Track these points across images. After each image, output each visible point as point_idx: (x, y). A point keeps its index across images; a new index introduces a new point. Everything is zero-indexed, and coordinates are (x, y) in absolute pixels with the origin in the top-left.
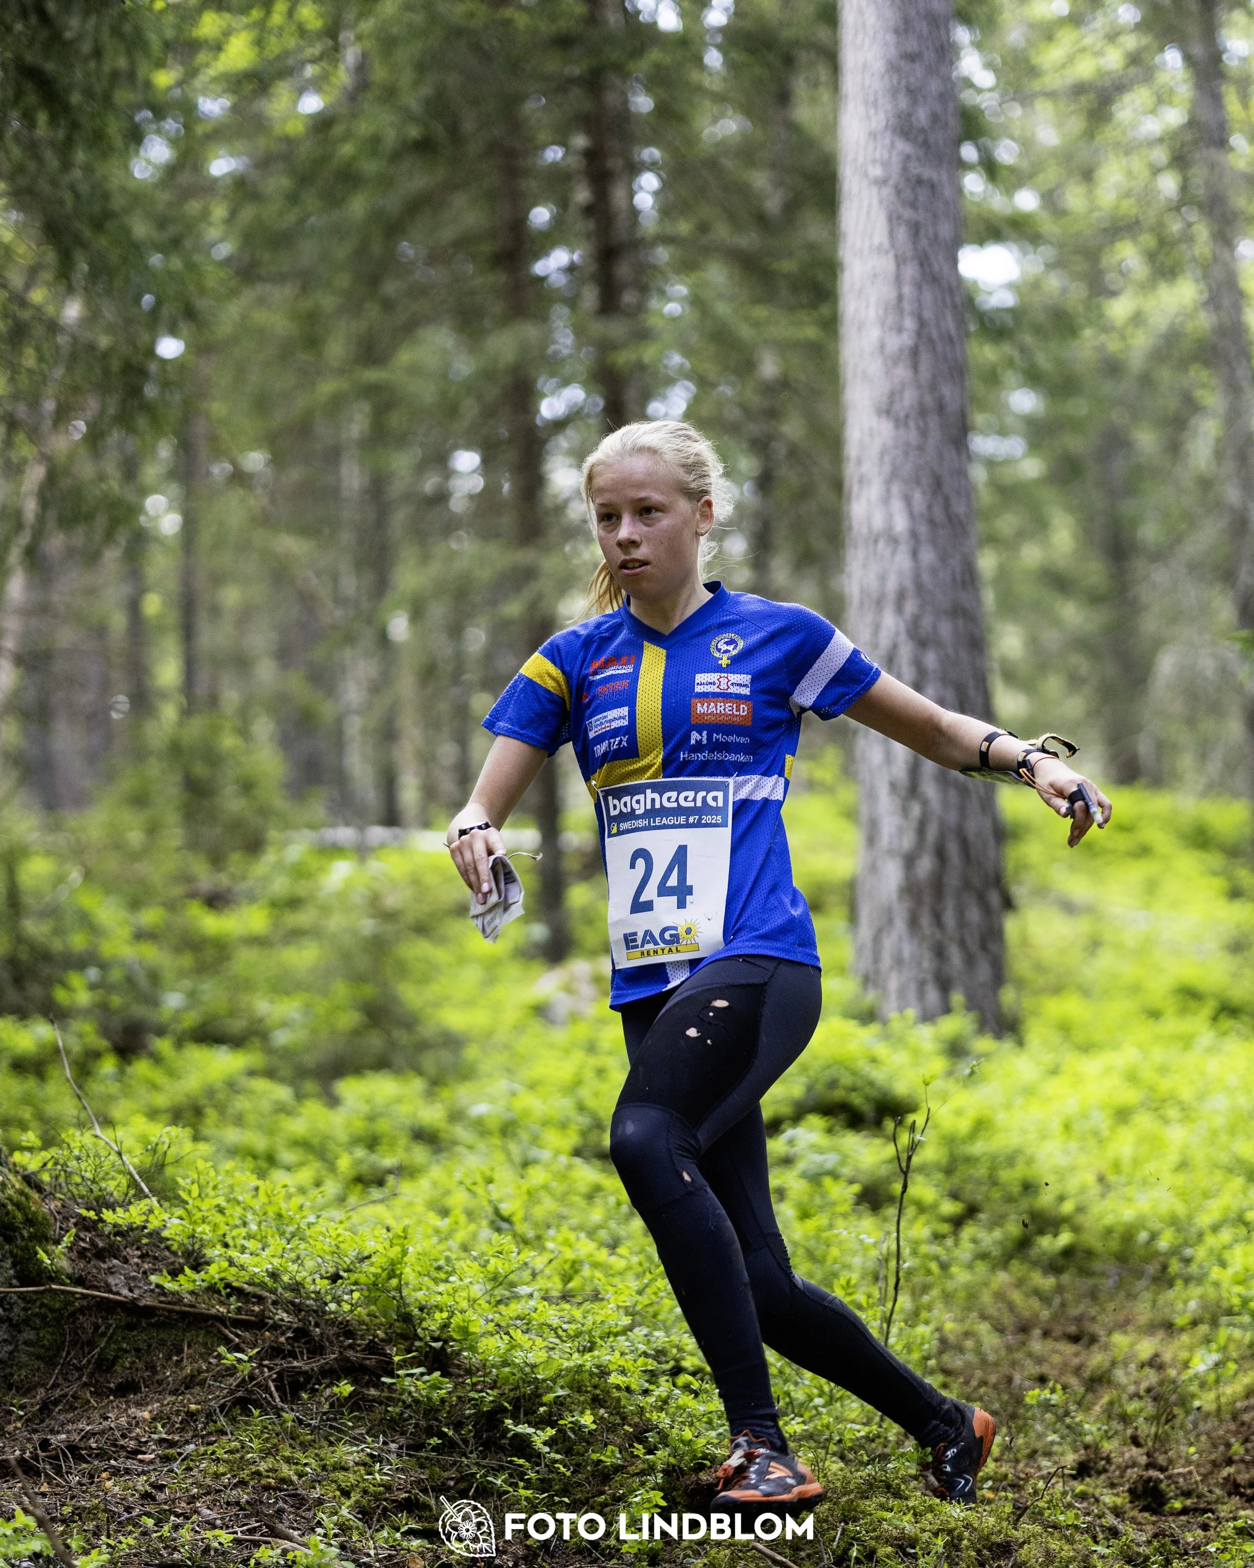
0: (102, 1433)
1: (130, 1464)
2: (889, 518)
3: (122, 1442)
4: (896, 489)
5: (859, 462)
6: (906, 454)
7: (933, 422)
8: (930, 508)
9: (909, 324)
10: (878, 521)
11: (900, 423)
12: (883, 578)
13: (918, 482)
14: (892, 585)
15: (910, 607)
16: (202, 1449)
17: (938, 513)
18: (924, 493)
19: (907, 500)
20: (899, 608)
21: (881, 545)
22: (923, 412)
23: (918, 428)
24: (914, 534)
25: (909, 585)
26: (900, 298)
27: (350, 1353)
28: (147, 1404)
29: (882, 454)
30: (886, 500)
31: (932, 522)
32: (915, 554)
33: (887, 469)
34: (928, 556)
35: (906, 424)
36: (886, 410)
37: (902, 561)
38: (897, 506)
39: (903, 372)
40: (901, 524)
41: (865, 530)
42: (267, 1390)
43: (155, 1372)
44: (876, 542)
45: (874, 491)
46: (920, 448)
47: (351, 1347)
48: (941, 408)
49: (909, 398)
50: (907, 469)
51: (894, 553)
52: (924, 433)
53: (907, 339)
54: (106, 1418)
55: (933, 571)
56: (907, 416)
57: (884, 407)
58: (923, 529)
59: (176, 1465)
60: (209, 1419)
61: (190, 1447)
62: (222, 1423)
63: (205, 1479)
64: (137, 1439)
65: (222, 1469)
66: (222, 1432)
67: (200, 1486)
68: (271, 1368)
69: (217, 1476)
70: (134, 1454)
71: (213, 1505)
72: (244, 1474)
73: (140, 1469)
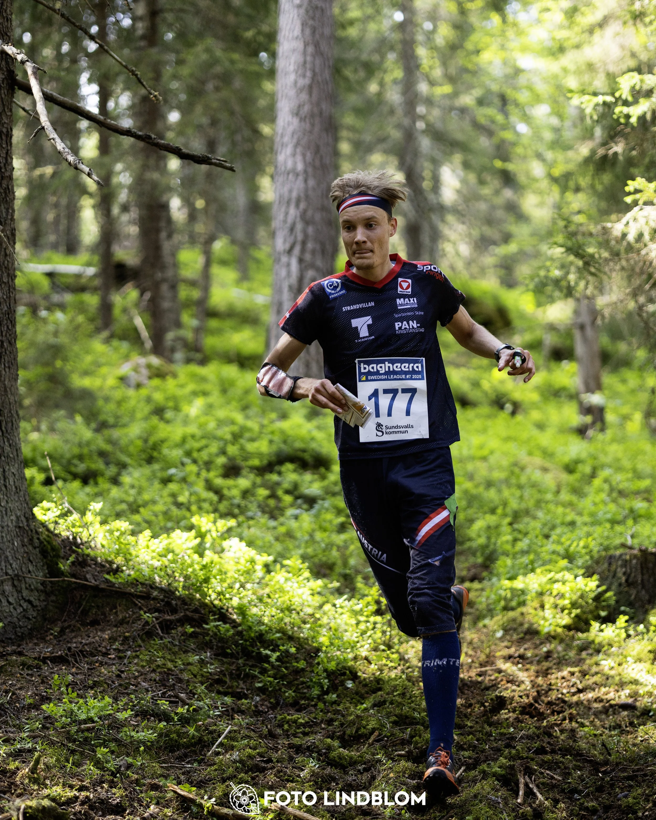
0: (90, 644)
1: (106, 660)
2: (295, 163)
3: (99, 649)
4: (298, 150)
5: (282, 136)
6: (304, 134)
7: (317, 120)
8: (313, 160)
9: (309, 74)
10: (290, 164)
11: (302, 120)
12: (290, 191)
13: (309, 148)
14: (294, 194)
15: (302, 206)
16: (134, 654)
17: (317, 163)
18: (311, 153)
19: (304, 155)
20: (297, 206)
21: (291, 176)
22: (312, 115)
23: (310, 123)
24: (305, 172)
25: (302, 195)
26: (305, 62)
27: (188, 613)
28: (105, 631)
29: (293, 134)
30: (294, 155)
31: (314, 167)
32: (306, 181)
33: (295, 140)
34: (311, 183)
35: (305, 121)
36: (296, 113)
37: (299, 184)
38: (299, 158)
39: (304, 96)
40: (300, 167)
41: (283, 168)
42: (156, 627)
43: (106, 617)
44: (288, 174)
45: (289, 150)
46: (311, 132)
47: (187, 609)
48: (321, 113)
49: (306, 108)
50: (304, 142)
51: (296, 179)
52: (313, 125)
53: (307, 81)
54: (89, 637)
55: (314, 189)
56: (305, 117)
57: (295, 111)
58: (310, 170)
59: (126, 661)
60: (134, 640)
61: (129, 653)
62: (140, 642)
63: (139, 668)
64: (105, 647)
65: (144, 664)
66: (140, 646)
67: (138, 672)
68: (157, 619)
69: (143, 667)
70: (105, 654)
71: (145, 680)
72: (153, 666)
73: (111, 662)
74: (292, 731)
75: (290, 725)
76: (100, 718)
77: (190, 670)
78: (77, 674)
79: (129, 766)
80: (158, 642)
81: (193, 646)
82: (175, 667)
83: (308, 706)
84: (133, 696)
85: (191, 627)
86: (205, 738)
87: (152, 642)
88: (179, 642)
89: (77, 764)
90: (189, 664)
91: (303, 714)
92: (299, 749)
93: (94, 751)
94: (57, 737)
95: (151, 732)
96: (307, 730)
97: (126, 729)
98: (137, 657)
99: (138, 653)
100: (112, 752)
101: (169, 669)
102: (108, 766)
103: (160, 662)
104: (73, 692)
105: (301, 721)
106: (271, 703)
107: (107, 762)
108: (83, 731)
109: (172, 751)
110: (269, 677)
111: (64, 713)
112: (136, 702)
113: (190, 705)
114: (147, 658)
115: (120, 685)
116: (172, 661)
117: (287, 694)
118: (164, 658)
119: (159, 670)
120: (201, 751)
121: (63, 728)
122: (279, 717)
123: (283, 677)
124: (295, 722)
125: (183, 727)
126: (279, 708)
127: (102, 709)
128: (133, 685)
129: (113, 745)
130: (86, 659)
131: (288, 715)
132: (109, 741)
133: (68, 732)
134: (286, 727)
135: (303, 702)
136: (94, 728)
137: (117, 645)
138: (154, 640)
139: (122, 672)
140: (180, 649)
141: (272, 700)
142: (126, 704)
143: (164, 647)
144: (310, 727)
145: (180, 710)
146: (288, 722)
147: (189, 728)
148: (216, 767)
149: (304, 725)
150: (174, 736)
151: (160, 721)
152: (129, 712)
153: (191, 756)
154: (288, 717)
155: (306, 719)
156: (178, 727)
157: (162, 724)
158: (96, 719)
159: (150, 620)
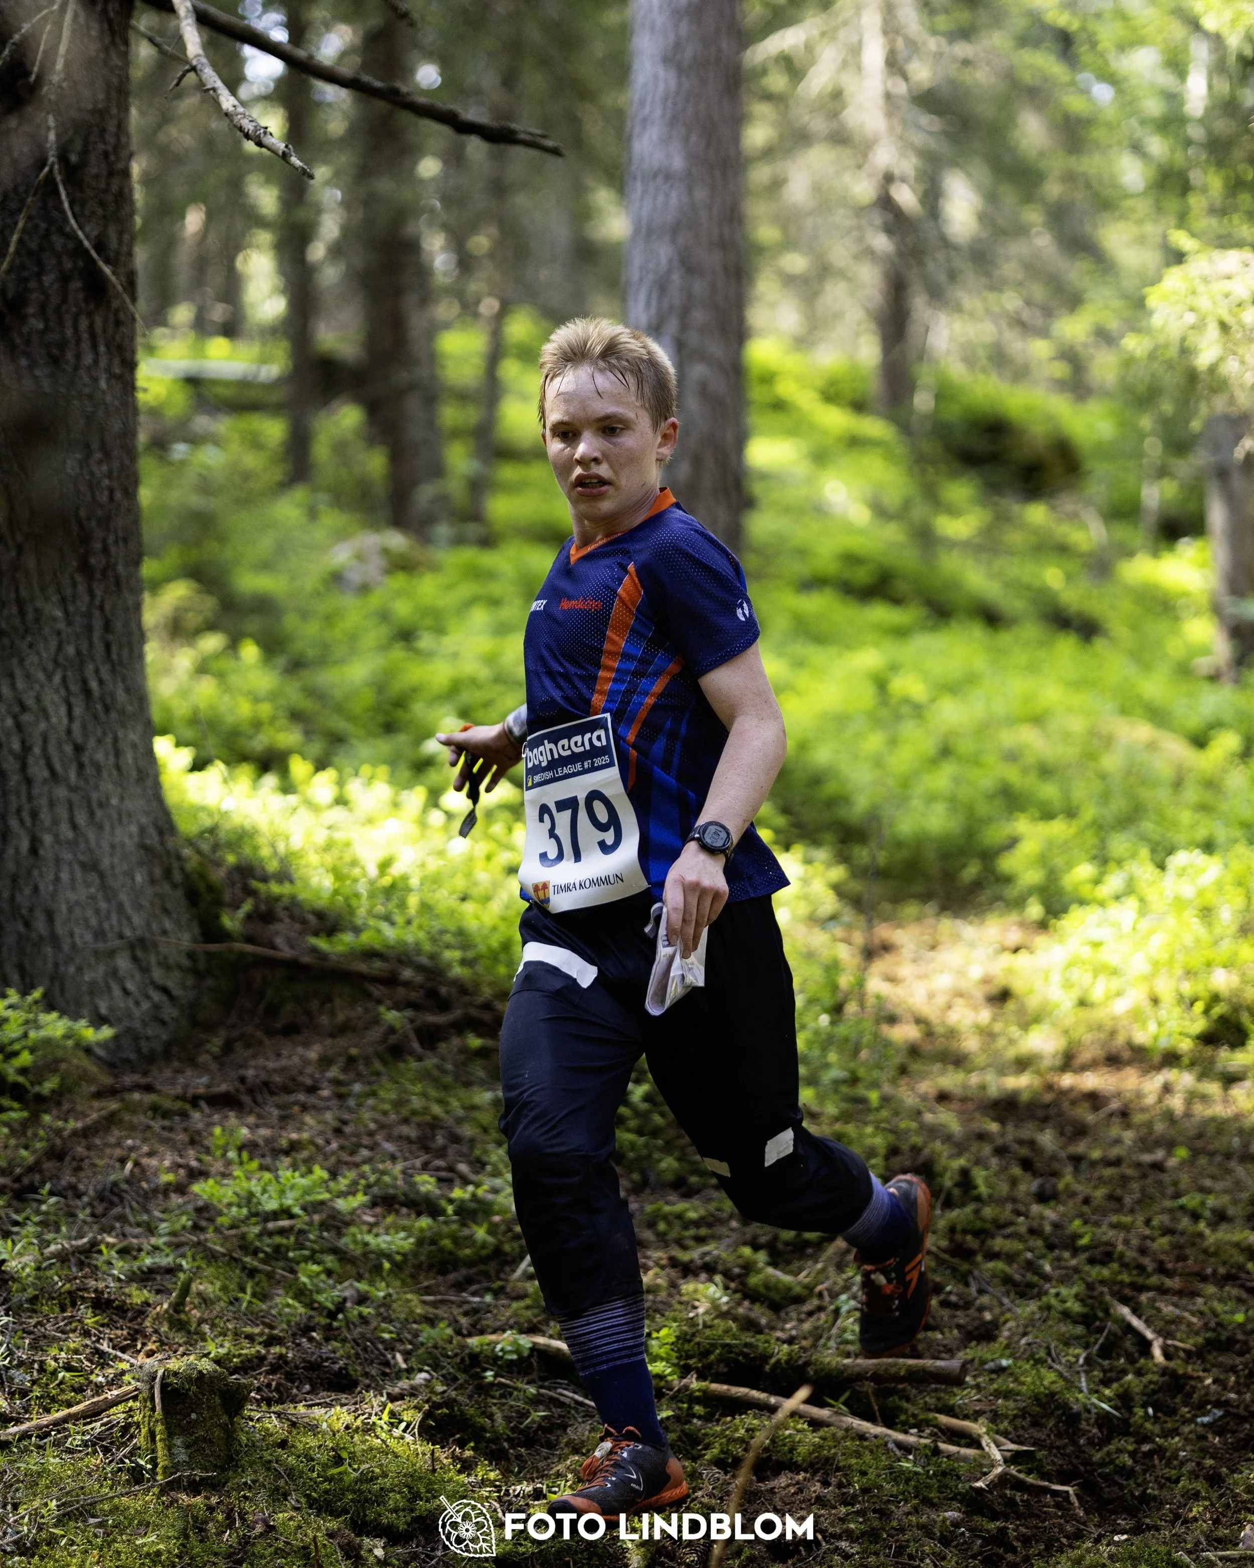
1: (313, 1099)
3: (300, 1079)
16: (367, 1088)
28: (313, 1045)
42: (408, 1038)
59: (351, 1102)
60: (367, 1061)
61: (357, 1087)
62: (378, 1066)
63: (378, 1116)
64: (312, 1077)
65: (387, 1107)
66: (378, 1074)
67: (375, 1121)
68: (412, 1021)
69: (385, 1113)
70: (312, 1090)
71: (389, 1139)
72: (405, 1112)
73: (322, 1104)
74: (673, 1234)
75: (669, 1224)
76: (304, 1208)
77: (475, 1119)
78: (257, 1126)
79: (362, 1299)
80: (414, 1065)
81: (481, 1073)
82: (447, 1112)
83: (705, 1186)
84: (366, 1168)
85: (480, 1036)
86: (507, 1248)
87: (402, 1065)
88: (456, 1065)
89: (263, 1297)
90: (474, 1107)
91: (696, 1202)
92: (688, 1270)
93: (293, 1272)
94: (222, 1245)
95: (402, 1234)
96: (703, 1231)
97: (353, 1229)
98: (374, 1094)
99: (375, 1087)
100: (329, 1273)
101: (436, 1118)
102: (321, 1298)
103: (417, 1103)
104: (251, 1159)
105: (692, 1215)
106: (632, 1181)
107: (319, 1292)
108: (271, 1234)
109: (443, 1272)
110: (629, 1130)
111: (235, 1200)
112: (372, 1179)
113: (478, 1185)
114: (393, 1096)
115: (342, 1148)
116: (441, 1102)
117: (663, 1165)
118: (424, 1095)
119: (416, 1119)
120: (498, 1272)
121: (232, 1227)
122: (649, 1208)
123: (655, 1133)
124: (680, 1216)
125: (464, 1225)
126: (648, 1191)
127: (307, 1192)
128: (366, 1147)
129: (330, 1260)
130: (275, 1099)
131: (667, 1203)
132: (322, 1252)
133: (243, 1237)
134: (662, 1226)
135: (694, 1179)
136: (291, 1228)
137: (334, 1072)
138: (405, 1061)
139: (345, 1123)
140: (457, 1078)
141: (636, 1176)
142: (355, 1183)
143: (425, 1076)
144: (710, 1225)
145: (457, 1193)
146: (665, 1218)
147: (475, 1228)
148: (528, 1301)
149: (697, 1224)
150: (447, 1243)
151: (419, 1214)
152: (360, 1199)
153: (479, 1282)
154: (667, 1209)
155: (702, 1212)
156: (454, 1227)
157: (425, 1222)
158: (297, 1210)
159: (398, 1025)
